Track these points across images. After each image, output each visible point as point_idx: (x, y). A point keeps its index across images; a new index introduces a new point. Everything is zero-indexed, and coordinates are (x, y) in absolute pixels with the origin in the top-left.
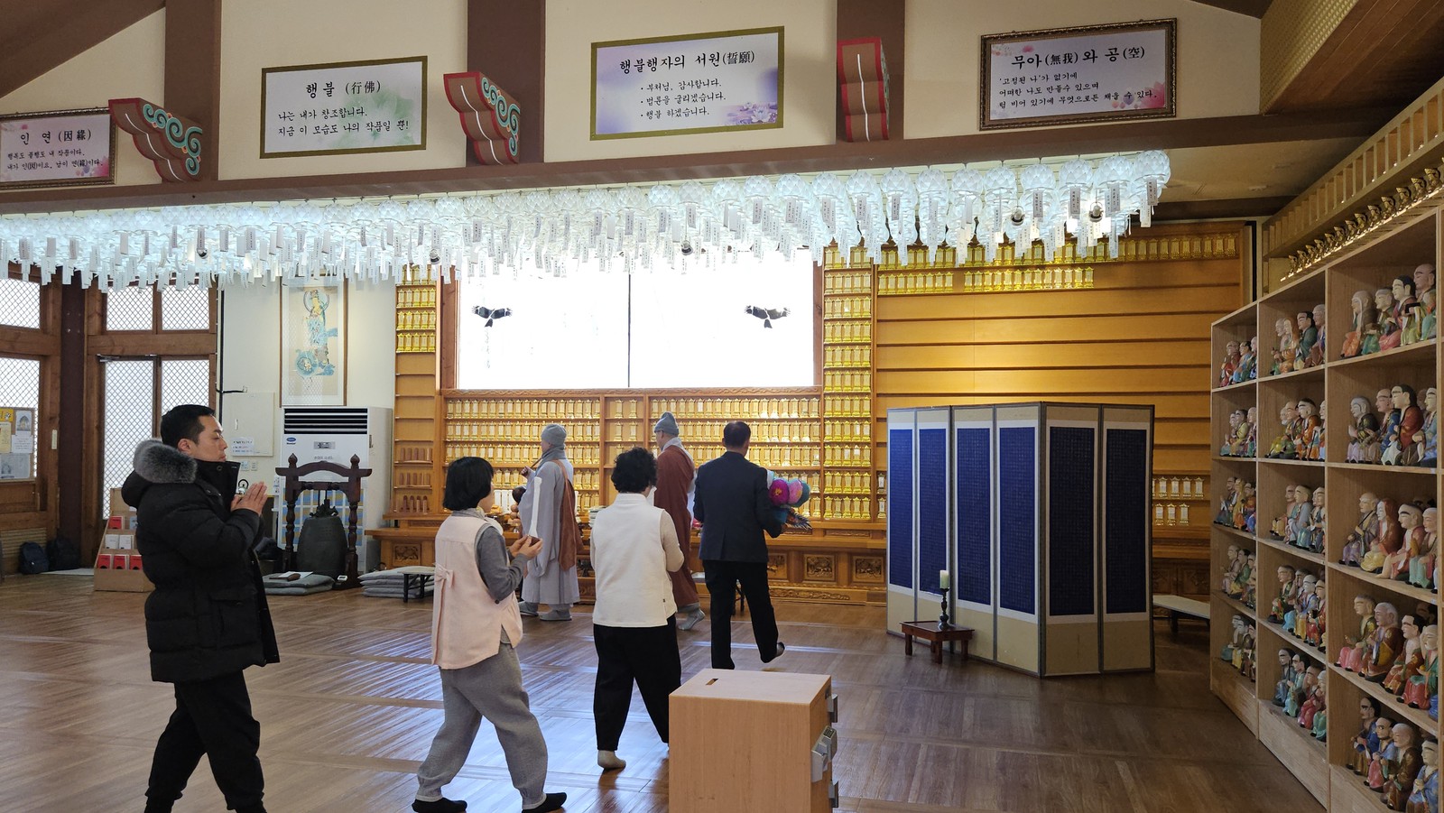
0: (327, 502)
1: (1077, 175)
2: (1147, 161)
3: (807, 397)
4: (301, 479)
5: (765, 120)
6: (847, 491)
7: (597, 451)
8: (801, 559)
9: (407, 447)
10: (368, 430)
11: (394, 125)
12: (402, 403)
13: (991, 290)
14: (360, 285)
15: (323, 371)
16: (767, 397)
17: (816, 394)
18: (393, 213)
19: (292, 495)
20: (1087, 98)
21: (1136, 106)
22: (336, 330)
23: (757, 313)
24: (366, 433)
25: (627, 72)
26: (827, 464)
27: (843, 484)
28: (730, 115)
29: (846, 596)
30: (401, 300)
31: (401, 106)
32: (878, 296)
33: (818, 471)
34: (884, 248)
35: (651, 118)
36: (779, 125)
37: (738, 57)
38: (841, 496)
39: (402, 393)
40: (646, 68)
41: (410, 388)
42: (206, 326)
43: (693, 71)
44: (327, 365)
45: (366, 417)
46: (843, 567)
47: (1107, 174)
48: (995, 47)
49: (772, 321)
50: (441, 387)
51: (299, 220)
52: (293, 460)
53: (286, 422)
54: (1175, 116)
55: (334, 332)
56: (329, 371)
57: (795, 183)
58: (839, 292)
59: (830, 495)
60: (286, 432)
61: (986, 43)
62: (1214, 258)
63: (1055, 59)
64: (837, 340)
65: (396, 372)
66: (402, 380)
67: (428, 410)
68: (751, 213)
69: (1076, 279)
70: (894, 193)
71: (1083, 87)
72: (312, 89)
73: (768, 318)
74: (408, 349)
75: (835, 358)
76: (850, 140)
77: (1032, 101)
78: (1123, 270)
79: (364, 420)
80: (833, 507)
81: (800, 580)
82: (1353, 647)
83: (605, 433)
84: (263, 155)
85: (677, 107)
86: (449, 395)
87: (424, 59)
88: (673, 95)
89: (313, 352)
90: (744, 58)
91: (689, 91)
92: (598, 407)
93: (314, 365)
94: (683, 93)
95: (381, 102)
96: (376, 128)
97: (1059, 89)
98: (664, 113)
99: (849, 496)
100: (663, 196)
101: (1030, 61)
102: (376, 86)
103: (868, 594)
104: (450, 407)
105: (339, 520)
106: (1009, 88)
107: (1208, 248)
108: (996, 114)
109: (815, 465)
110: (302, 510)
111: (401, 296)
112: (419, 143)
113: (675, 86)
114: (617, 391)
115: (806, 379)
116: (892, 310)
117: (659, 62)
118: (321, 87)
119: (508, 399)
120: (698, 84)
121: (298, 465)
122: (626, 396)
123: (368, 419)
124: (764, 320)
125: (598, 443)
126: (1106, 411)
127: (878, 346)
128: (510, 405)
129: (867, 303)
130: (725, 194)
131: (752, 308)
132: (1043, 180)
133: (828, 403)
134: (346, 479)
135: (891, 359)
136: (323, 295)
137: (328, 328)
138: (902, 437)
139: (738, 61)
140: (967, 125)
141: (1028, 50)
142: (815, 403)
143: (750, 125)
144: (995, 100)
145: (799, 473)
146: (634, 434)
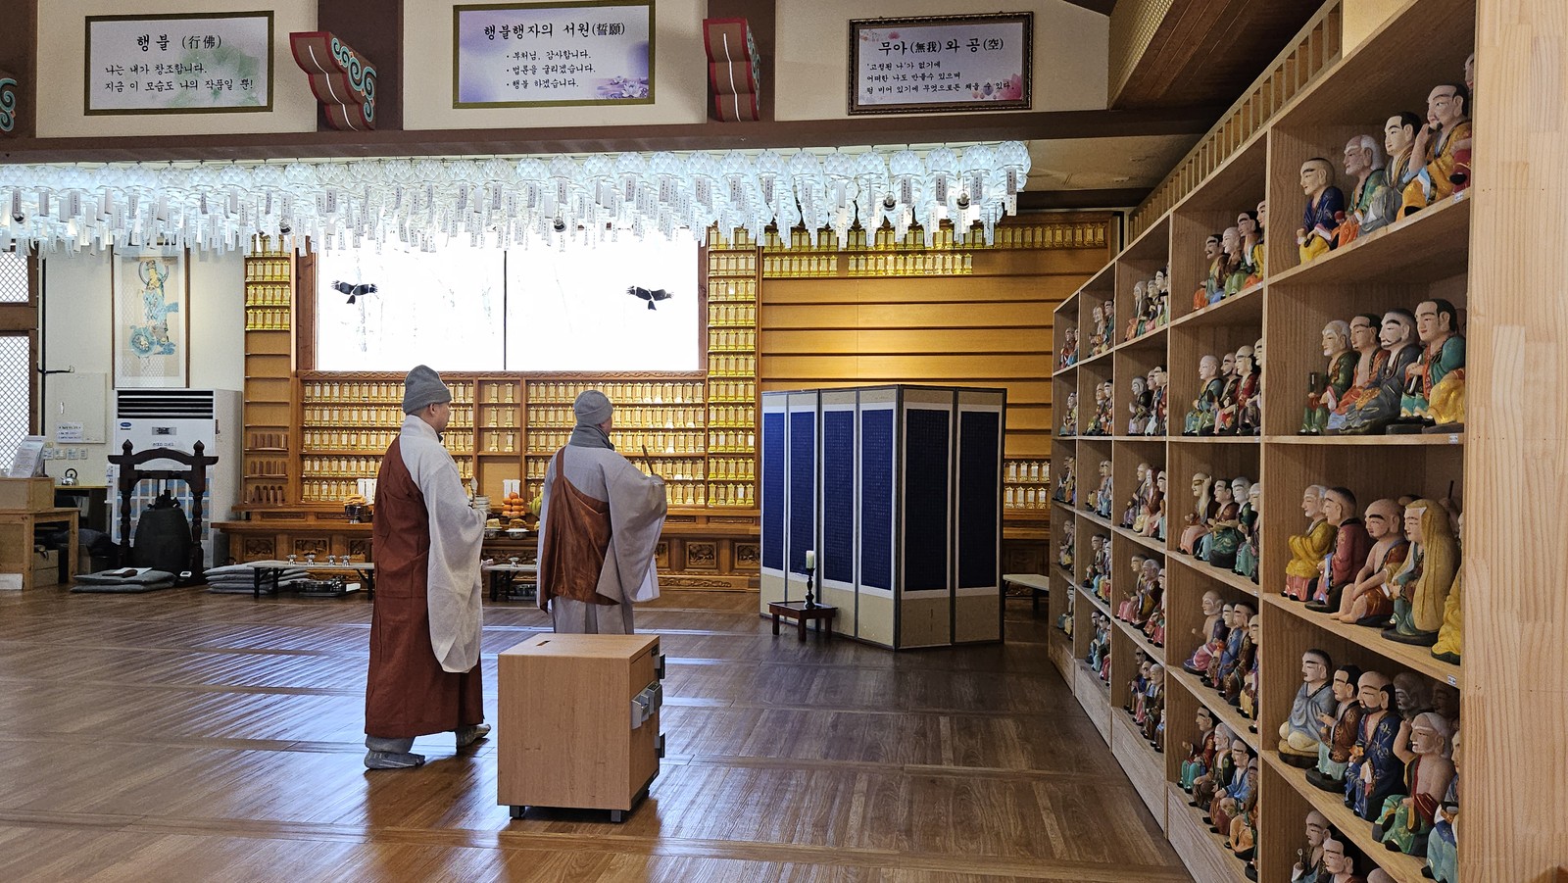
0: (168, 492)
1: (942, 163)
2: (1006, 152)
3: (691, 381)
4: (137, 467)
5: (635, 96)
6: (731, 477)
7: (471, 438)
8: (683, 547)
9: (259, 433)
10: (214, 414)
11: (237, 84)
12: (252, 384)
13: (874, 274)
14: (203, 256)
15: (161, 349)
16: (650, 381)
17: (700, 379)
18: (237, 179)
19: (127, 485)
20: (950, 88)
21: (995, 97)
22: (176, 304)
23: (642, 294)
24: (211, 417)
25: (492, 38)
26: (711, 450)
27: (727, 470)
28: (599, 88)
29: (727, 583)
30: (251, 273)
31: (245, 64)
32: (763, 279)
33: (702, 458)
34: (767, 229)
35: (517, 88)
36: (651, 100)
37: (608, 29)
38: (725, 483)
39: (253, 375)
40: (511, 34)
41: (261, 369)
42: (25, 298)
43: (561, 41)
44: (166, 343)
45: (211, 400)
46: (725, 553)
47: (970, 162)
48: (863, 32)
49: (656, 303)
50: (297, 368)
51: (131, 184)
52: (127, 447)
53: (120, 405)
54: (1030, 109)
55: (175, 307)
56: (169, 349)
57: (669, 161)
58: (724, 274)
59: (714, 482)
60: (120, 417)
61: (854, 27)
62: (1083, 247)
63: (920, 47)
64: (722, 323)
65: (246, 351)
66: (252, 360)
67: (283, 393)
68: (624, 189)
69: (957, 266)
70: (767, 174)
71: (946, 76)
72: (143, 41)
73: (652, 299)
74: (259, 327)
75: (719, 342)
76: (721, 120)
77: (898, 88)
78: (999, 258)
79: (209, 404)
80: (717, 495)
81: (682, 569)
82: (1129, 600)
83: (479, 418)
84: (88, 112)
85: (545, 77)
86: (307, 376)
87: (270, 14)
88: (540, 64)
89: (151, 328)
90: (615, 29)
91: (558, 61)
92: (471, 390)
93: (151, 343)
94: (551, 64)
95: (221, 59)
96: (217, 88)
97: (923, 77)
98: (531, 84)
99: (733, 482)
100: (531, 169)
101: (897, 48)
102: (217, 41)
103: (749, 580)
104: (308, 390)
105: (182, 512)
106: (878, 72)
107: (1079, 238)
108: (863, 100)
109: (701, 451)
110: (139, 502)
111: (251, 268)
112: (264, 103)
113: (542, 55)
114: (492, 374)
115: (690, 363)
116: (777, 294)
117: (526, 30)
118: (154, 39)
119: (372, 381)
120: (567, 54)
121: (134, 452)
122: (503, 379)
123: (214, 403)
124: (648, 302)
125: (471, 429)
126: (960, 393)
127: (763, 330)
128: (375, 389)
129: (752, 285)
130: (597, 169)
131: (635, 289)
132: (910, 166)
133: (713, 388)
134: (189, 468)
135: (777, 344)
136: (161, 267)
137: (167, 302)
138: (775, 419)
139: (608, 33)
140: (837, 109)
141: (894, 36)
142: (699, 388)
143: (621, 100)
144: (863, 85)
145: (684, 458)
146: (509, 418)
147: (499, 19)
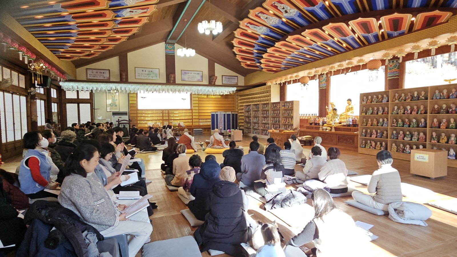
4: (120, 122)
11: (155, 77)
12: (129, 111)
13: (211, 98)
16: (185, 110)
21: (234, 84)
22: (117, 99)
28: (197, 80)
30: (129, 95)
35: (188, 79)
36: (203, 81)
39: (131, 109)
42: (89, 98)
47: (230, 89)
48: (223, 76)
52: (118, 120)
53: (112, 114)
54: (238, 85)
56: (116, 106)
58: (194, 97)
59: (194, 122)
60: (114, 116)
65: (128, 106)
67: (135, 112)
71: (230, 81)
73: (184, 100)
74: (132, 103)
75: (193, 105)
76: (209, 84)
77: (226, 82)
78: (224, 96)
79: (127, 113)
83: (163, 115)
84: (135, 79)
87: (159, 69)
89: (113, 103)
93: (113, 105)
101: (226, 78)
102: (152, 71)
104: (138, 111)
112: (159, 79)
113: (191, 76)
116: (200, 99)
117: (189, 73)
118: (144, 70)
119: (147, 110)
120: (194, 76)
122: (166, 110)
127: (199, 104)
129: (197, 99)
133: (193, 111)
134: (128, 122)
137: (115, 99)
139: (198, 74)
140: (221, 84)
142: (191, 111)
143: (199, 81)
144: (223, 82)
145: (189, 119)
146: (167, 115)
147: (186, 72)
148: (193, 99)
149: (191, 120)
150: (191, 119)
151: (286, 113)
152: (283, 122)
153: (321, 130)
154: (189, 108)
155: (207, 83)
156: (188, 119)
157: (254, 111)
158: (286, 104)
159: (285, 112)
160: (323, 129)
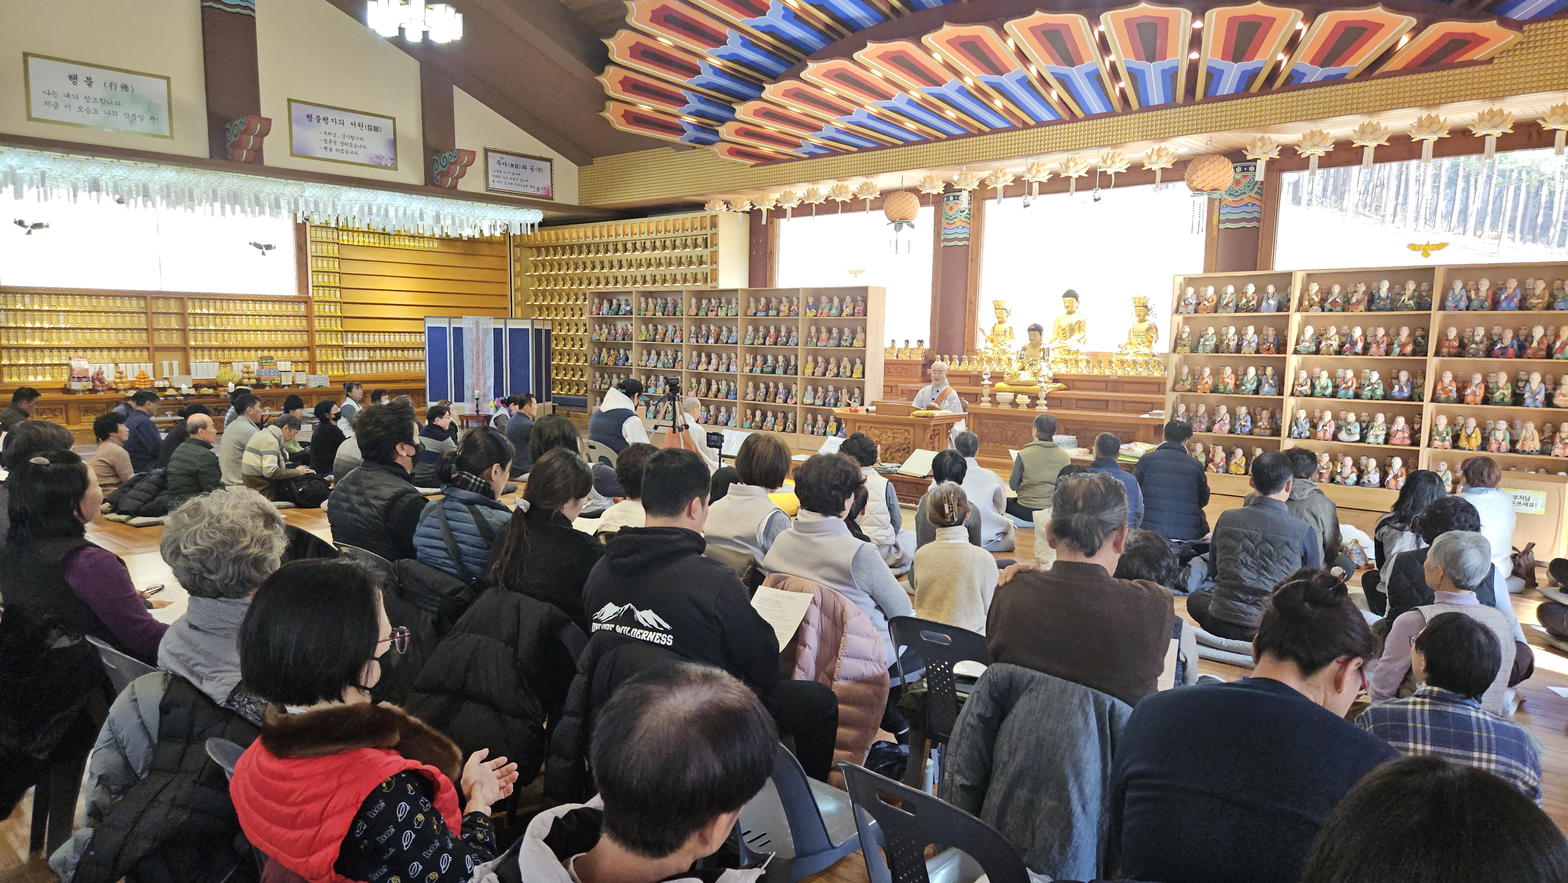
5: (388, 165)
6: (330, 359)
11: (147, 119)
17: (304, 301)
20: (524, 186)
21: (541, 193)
23: (258, 246)
25: (310, 121)
26: (318, 342)
27: (326, 355)
28: (371, 159)
31: (152, 106)
32: (340, 244)
33: (308, 348)
35: (326, 151)
36: (395, 169)
37: (373, 128)
38: (326, 362)
40: (322, 121)
43: (349, 129)
48: (489, 154)
54: (548, 200)
58: (320, 239)
61: (486, 151)
63: (513, 165)
64: (320, 269)
72: (73, 78)
73: (264, 250)
75: (314, 279)
76: (435, 185)
77: (502, 182)
80: (321, 369)
83: (148, 322)
85: (341, 148)
87: (168, 79)
88: (338, 140)
90: (376, 129)
91: (350, 141)
92: (143, 303)
94: (344, 141)
95: (134, 100)
97: (515, 180)
98: (334, 150)
99: (331, 362)
101: (504, 164)
102: (130, 88)
106: (496, 174)
108: (489, 185)
112: (168, 134)
113: (339, 135)
117: (330, 119)
118: (81, 78)
120: (352, 138)
124: (261, 251)
125: (144, 329)
127: (342, 274)
129: (336, 248)
131: (254, 242)
133: (316, 307)
140: (478, 188)
141: (503, 159)
142: (303, 306)
143: (379, 166)
144: (491, 178)
145: (295, 348)
146: (174, 323)
147: (315, 111)
148: (311, 248)
149: (305, 353)
150: (301, 349)
151: (824, 335)
152: (809, 371)
153: (985, 404)
154: (291, 290)
155: (416, 178)
156: (289, 349)
157: (646, 321)
158: (824, 299)
159: (818, 331)
160: (994, 401)
